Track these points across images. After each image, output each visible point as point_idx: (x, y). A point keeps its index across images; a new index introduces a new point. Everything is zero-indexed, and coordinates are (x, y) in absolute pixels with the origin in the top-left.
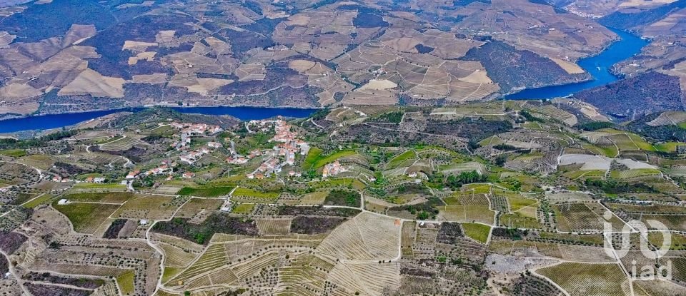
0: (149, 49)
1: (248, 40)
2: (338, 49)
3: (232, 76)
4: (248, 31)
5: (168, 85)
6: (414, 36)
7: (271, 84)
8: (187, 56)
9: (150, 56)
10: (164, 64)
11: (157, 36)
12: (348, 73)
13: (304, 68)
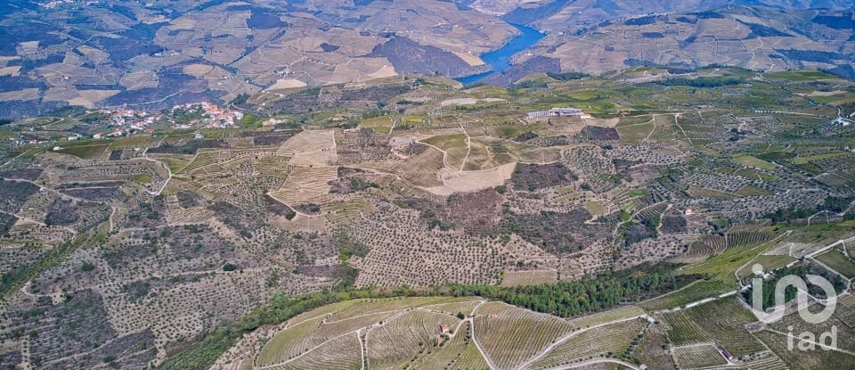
0: (11, 64)
1: (128, 47)
2: (235, 53)
3: (117, 86)
4: (126, 38)
5: (44, 100)
6: (316, 35)
7: (167, 91)
8: (59, 68)
9: (15, 71)
10: (34, 78)
11: (17, 48)
12: (251, 76)
13: (202, 73)
